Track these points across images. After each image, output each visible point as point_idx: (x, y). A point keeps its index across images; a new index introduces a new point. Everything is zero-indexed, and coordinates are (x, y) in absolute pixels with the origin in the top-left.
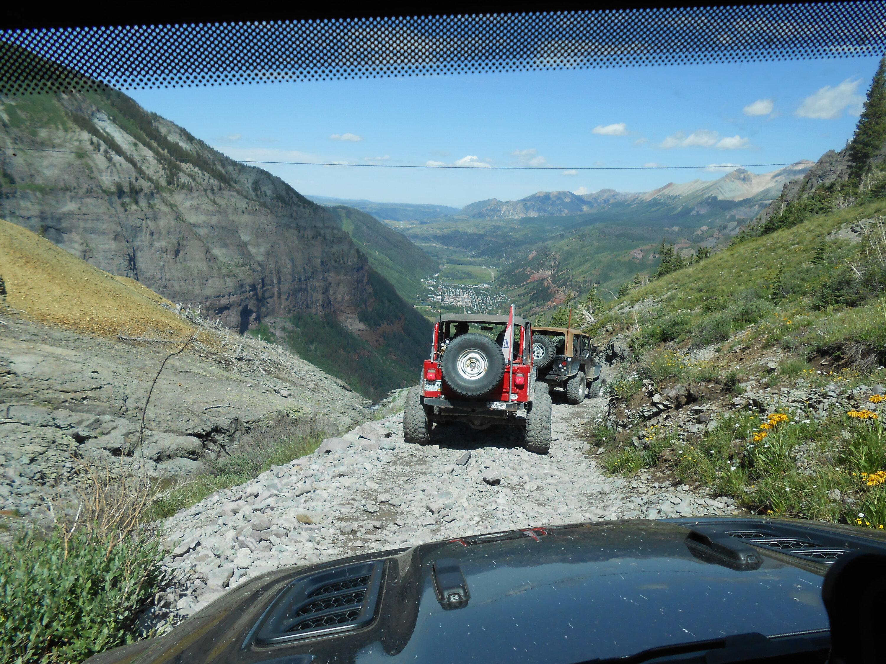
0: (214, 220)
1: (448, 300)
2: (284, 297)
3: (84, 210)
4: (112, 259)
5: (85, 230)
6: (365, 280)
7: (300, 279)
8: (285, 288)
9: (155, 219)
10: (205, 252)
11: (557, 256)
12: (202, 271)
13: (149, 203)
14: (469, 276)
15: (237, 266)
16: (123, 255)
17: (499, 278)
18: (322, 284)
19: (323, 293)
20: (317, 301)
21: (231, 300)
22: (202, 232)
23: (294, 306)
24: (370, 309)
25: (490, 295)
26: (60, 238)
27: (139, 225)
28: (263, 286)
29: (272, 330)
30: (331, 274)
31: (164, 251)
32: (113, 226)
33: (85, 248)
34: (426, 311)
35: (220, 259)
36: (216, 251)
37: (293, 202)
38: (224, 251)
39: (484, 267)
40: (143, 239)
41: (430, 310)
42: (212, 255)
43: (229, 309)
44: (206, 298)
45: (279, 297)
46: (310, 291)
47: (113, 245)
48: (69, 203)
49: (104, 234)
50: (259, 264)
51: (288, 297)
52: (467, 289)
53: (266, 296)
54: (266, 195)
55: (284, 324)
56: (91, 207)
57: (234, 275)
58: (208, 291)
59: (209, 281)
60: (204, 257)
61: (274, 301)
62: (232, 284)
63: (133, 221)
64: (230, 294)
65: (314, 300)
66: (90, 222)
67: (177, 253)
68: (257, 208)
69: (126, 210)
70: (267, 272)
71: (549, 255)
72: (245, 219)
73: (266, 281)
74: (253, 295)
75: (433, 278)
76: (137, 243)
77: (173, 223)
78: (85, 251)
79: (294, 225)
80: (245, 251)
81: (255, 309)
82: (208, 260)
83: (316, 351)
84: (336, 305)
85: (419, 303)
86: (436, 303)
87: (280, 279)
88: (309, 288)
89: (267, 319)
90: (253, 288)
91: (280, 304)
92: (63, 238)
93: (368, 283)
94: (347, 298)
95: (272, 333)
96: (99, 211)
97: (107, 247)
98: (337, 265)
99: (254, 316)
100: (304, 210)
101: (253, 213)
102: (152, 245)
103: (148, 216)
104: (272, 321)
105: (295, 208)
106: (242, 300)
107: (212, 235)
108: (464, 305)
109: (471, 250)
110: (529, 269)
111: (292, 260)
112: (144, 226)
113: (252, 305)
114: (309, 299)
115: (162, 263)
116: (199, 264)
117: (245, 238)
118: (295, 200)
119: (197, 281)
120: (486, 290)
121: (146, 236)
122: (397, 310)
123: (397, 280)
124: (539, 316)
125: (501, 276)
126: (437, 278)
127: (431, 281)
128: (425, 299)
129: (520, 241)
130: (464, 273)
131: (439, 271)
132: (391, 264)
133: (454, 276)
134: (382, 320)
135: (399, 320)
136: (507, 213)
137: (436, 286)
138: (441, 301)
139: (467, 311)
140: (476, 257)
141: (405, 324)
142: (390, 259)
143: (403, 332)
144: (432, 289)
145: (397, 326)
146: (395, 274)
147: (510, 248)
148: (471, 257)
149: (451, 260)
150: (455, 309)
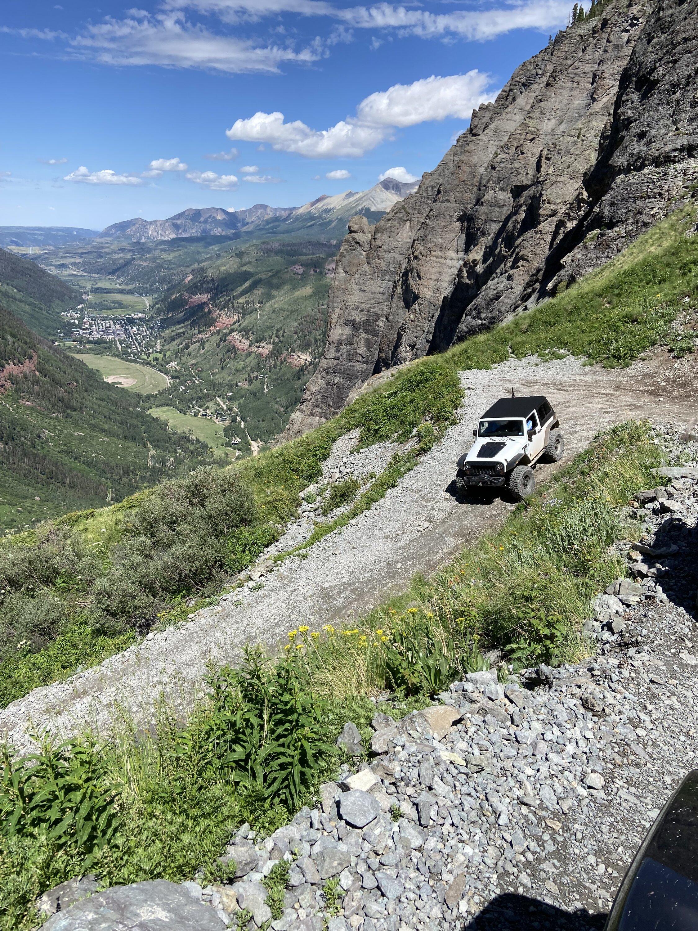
1: (97, 333)
11: (214, 277)
14: (120, 305)
17: (154, 305)
25: (145, 324)
34: (70, 347)
39: (137, 295)
41: (75, 346)
52: (118, 320)
71: (206, 276)
75: (75, 310)
85: (61, 340)
86: (82, 337)
108: (116, 338)
109: (118, 276)
110: (185, 293)
120: (141, 319)
122: (25, 347)
123: (28, 313)
124: (203, 343)
125: (157, 303)
126: (81, 310)
127: (73, 313)
128: (68, 334)
129: (174, 264)
130: (113, 302)
131: (82, 302)
132: (19, 296)
133: (100, 306)
134: (6, 360)
135: (31, 358)
136: (155, 234)
137: (81, 319)
138: (88, 336)
139: (121, 343)
140: (126, 284)
141: (39, 363)
142: (18, 291)
143: (37, 373)
144: (77, 322)
145: (28, 367)
146: (27, 308)
147: (163, 272)
148: (120, 285)
149: (97, 289)
150: (106, 343)
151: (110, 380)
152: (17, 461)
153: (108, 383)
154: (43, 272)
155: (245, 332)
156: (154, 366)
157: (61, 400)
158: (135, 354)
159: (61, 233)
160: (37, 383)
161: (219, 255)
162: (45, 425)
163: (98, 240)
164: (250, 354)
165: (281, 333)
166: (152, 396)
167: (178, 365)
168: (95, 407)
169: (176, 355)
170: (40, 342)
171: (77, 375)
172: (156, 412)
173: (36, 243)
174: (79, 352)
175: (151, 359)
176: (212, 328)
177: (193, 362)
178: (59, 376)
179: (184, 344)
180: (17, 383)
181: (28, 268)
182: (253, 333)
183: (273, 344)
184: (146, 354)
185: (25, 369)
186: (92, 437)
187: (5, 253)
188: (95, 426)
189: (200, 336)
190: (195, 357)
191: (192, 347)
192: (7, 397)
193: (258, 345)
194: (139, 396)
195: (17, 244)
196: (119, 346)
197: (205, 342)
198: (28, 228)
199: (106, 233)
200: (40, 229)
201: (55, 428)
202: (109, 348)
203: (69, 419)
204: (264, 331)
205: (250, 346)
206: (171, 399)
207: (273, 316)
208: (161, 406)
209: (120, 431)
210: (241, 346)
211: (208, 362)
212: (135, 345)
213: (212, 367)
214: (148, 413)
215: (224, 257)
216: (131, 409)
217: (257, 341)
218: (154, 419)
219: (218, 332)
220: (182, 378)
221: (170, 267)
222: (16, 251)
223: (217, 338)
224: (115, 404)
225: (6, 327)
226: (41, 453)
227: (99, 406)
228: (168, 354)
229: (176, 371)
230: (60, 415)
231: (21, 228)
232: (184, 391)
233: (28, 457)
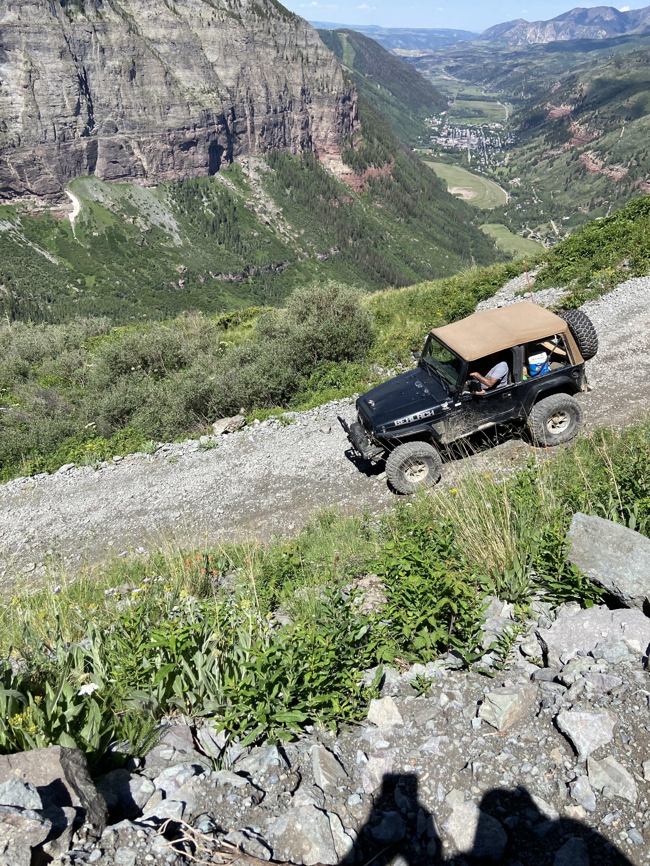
0: (175, 34)
1: (452, 142)
2: (258, 132)
3: (24, 20)
4: (61, 81)
5: (28, 45)
6: (353, 114)
7: (275, 111)
8: (259, 120)
9: (105, 31)
10: (163, 74)
11: (585, 88)
12: (162, 98)
13: (97, 12)
14: (480, 113)
15: (203, 92)
16: (72, 76)
17: (513, 115)
18: (301, 117)
19: (302, 129)
20: (295, 138)
21: (197, 133)
22: (163, 49)
23: (270, 144)
24: (356, 149)
25: (501, 136)
26: (3, 56)
27: (87, 39)
28: (234, 118)
29: (244, 171)
30: (314, 106)
31: (118, 72)
32: (57, 40)
33: (30, 68)
34: (425, 155)
35: (184, 83)
36: (179, 73)
37: (271, 14)
38: (188, 73)
39: (499, 103)
40: (94, 57)
41: (430, 154)
42: (172, 78)
43: (195, 144)
44: (169, 131)
45: (252, 132)
46: (287, 126)
47: (60, 64)
48: (8, 12)
49: (49, 50)
50: (228, 91)
51: (263, 132)
52: (475, 129)
53: (238, 131)
54: (240, 6)
55: (258, 164)
56: (32, 17)
57: (200, 104)
58: (171, 123)
59: (171, 110)
60: (163, 80)
61: (247, 137)
62: (196, 115)
63: (80, 34)
64: (195, 126)
65: (292, 137)
66: (32, 35)
67: (132, 75)
68: (225, 18)
69: (71, 21)
70: (237, 99)
71: (576, 86)
72: (212, 32)
73: (236, 113)
74: (222, 129)
75: (438, 117)
76: (87, 62)
77: (125, 36)
78: (30, 72)
79: (272, 43)
80: (211, 73)
81: (225, 146)
82: (169, 84)
83: (292, 196)
84: (319, 144)
85: (419, 146)
86: (438, 145)
87: (253, 109)
88: (286, 122)
89: (239, 158)
90: (222, 119)
91: (254, 141)
92: (6, 55)
93: (356, 118)
94: (330, 135)
95: (245, 174)
96: (42, 21)
97: (54, 66)
98: (320, 94)
99: (225, 153)
100: (283, 24)
101: (220, 25)
102: (103, 65)
103: (97, 28)
104: (245, 161)
105: (273, 21)
106: (209, 134)
107: (174, 53)
108: (469, 148)
109: (486, 83)
110: (549, 104)
111: (266, 87)
112: (93, 41)
113: (222, 140)
114: (287, 136)
115: (117, 87)
116: (159, 89)
117: (212, 58)
118: (274, 11)
119: (157, 110)
120: (497, 130)
121: (96, 54)
122: (387, 151)
123: (398, 119)
124: (552, 160)
125: (517, 113)
126: (444, 117)
127: (436, 120)
128: (427, 142)
129: (545, 70)
130: (474, 110)
131: (446, 108)
132: (393, 99)
133: (462, 114)
134: (369, 162)
135: (389, 163)
136: (534, 37)
137: (440, 127)
138: (444, 144)
139: (472, 154)
140: (491, 92)
141: (395, 168)
142: (393, 94)
143: (392, 177)
144: (436, 129)
145: (386, 170)
146: (396, 112)
147: (531, 80)
148: (485, 92)
149: (462, 95)
150: (458, 152)
151: (453, 191)
152: (360, 256)
153: (450, 194)
154: (418, 75)
155: (601, 151)
156: (497, 181)
157: (406, 205)
158: (482, 166)
159: (442, 36)
160: (389, 187)
161: (596, 61)
162: (389, 228)
163: (475, 43)
164: (600, 176)
165: (642, 156)
166: (488, 211)
167: (521, 182)
168: (434, 216)
169: (523, 171)
170: (401, 147)
171: (425, 183)
172: (487, 229)
173: (418, 45)
174: (433, 160)
175: (496, 172)
176: (567, 145)
177: (538, 179)
178: (409, 182)
179: (533, 159)
180: (374, 185)
181: (405, 72)
182: (610, 154)
183: (630, 167)
184: (492, 167)
185: (383, 172)
186: (425, 244)
187: (389, 55)
188: (429, 235)
189: (552, 152)
190: (541, 175)
191: (540, 164)
192: (363, 197)
193: (612, 167)
194: (476, 210)
195: (403, 48)
196: (469, 157)
197: (555, 159)
198: (414, 30)
199: (486, 36)
200: (424, 31)
201: (395, 232)
202: (459, 158)
203: (409, 225)
204: (624, 152)
205: (603, 167)
206: (505, 217)
207: (639, 135)
208: (494, 222)
209: (451, 242)
210: (592, 166)
211: (553, 182)
212: (484, 157)
213: (556, 187)
214: (479, 228)
215: (600, 64)
216: (465, 222)
217: (612, 163)
218: (483, 235)
219: (572, 149)
220: (522, 196)
221: (540, 73)
222: (399, 54)
223: (569, 155)
224: (452, 215)
225: (375, 130)
226: (380, 253)
227: (438, 216)
228: (514, 169)
229: (518, 188)
230: (403, 220)
231: (408, 29)
232: (520, 210)
233: (370, 255)
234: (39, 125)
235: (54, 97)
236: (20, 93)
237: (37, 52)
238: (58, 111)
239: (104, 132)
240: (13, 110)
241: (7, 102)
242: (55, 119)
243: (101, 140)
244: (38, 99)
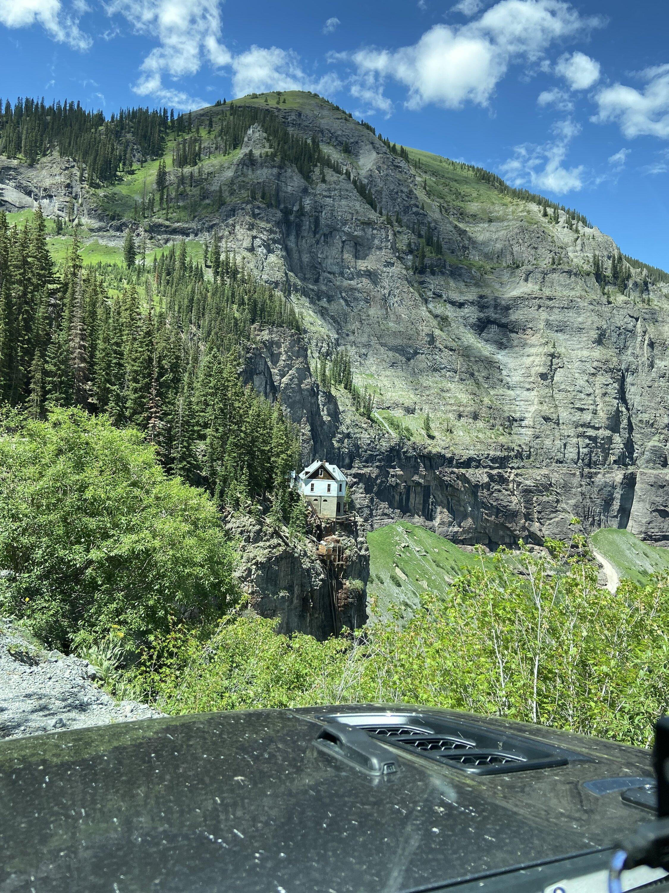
3: (547, 292)
4: (594, 375)
5: (548, 324)
9: (654, 321)
13: (643, 297)
26: (506, 340)
27: (630, 327)
33: (552, 351)
40: (638, 351)
47: (598, 353)
48: (523, 282)
49: (580, 330)
56: (559, 288)
63: (621, 320)
66: (556, 311)
69: (609, 302)
78: (551, 357)
92: (511, 339)
96: (572, 293)
97: (586, 353)
102: (652, 364)
103: (644, 315)
112: (639, 330)
121: (641, 348)
234: (557, 434)
235: (582, 396)
236: (528, 386)
237: (559, 334)
238: (587, 417)
239: (648, 462)
240: (517, 408)
241: (510, 396)
242: (580, 429)
243: (642, 474)
244: (559, 396)
